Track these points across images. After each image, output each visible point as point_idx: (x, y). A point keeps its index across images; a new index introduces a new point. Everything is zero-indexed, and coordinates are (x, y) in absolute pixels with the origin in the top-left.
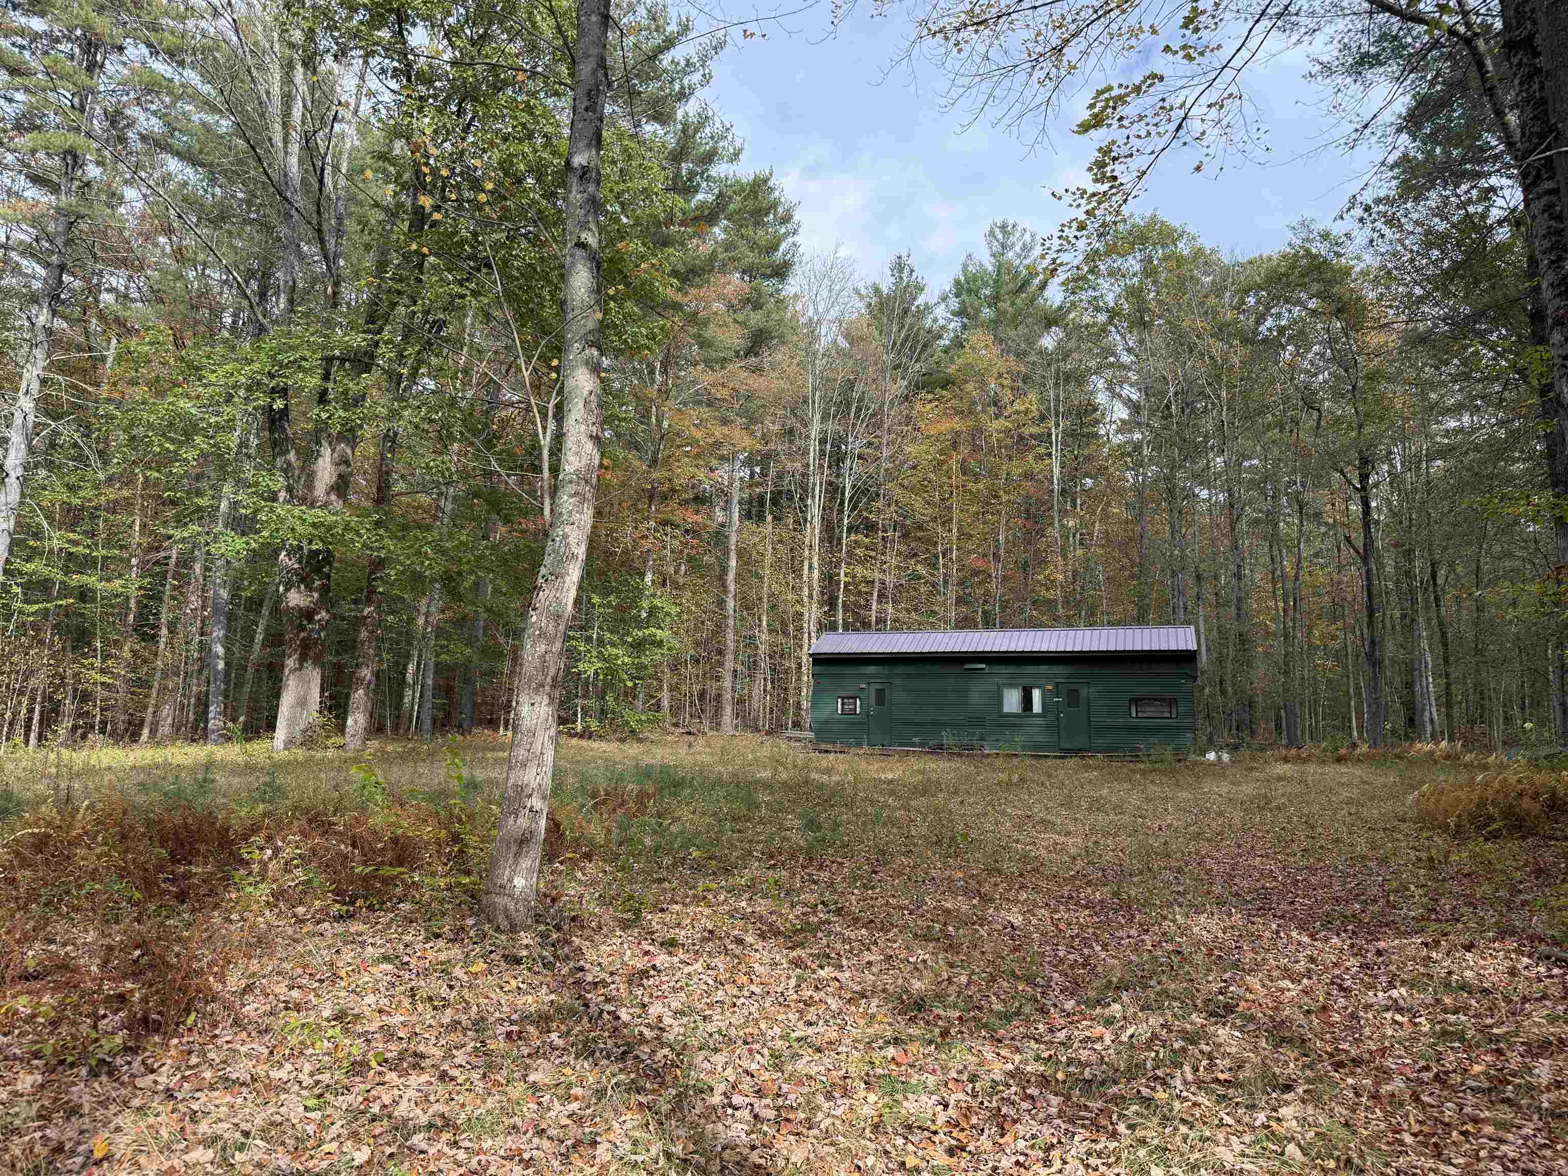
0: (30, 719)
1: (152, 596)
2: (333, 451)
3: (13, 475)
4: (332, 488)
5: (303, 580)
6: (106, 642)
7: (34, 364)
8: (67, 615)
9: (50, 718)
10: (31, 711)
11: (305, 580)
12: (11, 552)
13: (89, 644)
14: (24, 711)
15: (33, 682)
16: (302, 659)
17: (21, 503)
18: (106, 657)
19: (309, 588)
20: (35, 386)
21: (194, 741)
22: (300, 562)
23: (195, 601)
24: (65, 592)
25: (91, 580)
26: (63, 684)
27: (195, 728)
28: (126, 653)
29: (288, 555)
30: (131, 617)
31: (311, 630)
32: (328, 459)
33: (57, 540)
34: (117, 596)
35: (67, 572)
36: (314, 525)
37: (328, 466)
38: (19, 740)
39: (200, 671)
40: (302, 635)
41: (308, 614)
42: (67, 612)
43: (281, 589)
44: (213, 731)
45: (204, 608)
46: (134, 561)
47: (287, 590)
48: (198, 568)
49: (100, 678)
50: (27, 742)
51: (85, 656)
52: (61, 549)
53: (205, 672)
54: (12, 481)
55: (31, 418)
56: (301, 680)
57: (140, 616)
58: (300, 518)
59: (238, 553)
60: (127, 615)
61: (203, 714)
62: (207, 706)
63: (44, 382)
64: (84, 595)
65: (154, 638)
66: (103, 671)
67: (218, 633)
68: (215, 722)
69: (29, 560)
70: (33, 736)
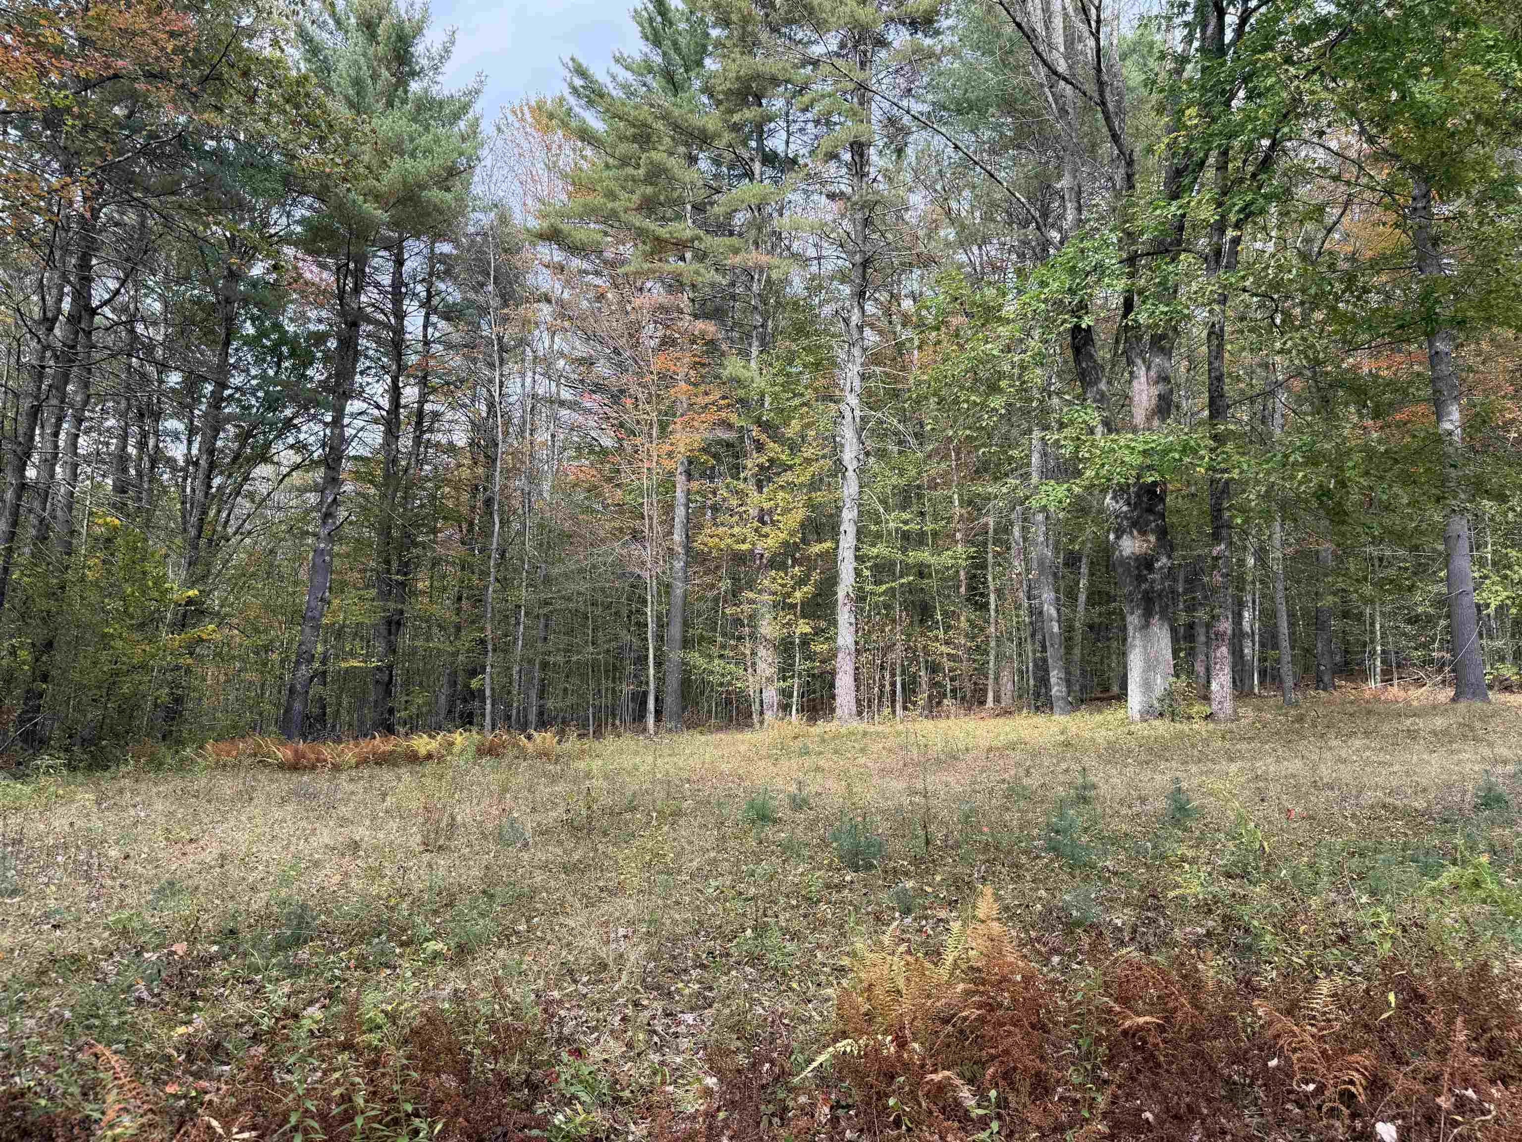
0: (894, 692)
1: (978, 564)
2: (1148, 369)
3: (850, 468)
4: (1154, 413)
5: (1134, 524)
6: (945, 614)
7: (854, 362)
8: (910, 592)
9: (910, 689)
10: (893, 684)
11: (1138, 525)
12: (858, 540)
13: (932, 616)
14: (887, 683)
15: (891, 656)
16: (1148, 615)
17: (860, 493)
18: (948, 628)
19: (1143, 533)
20: (857, 383)
21: (1037, 708)
22: (1129, 504)
23: (1018, 566)
24: (907, 569)
25: (925, 555)
26: (916, 658)
27: (1037, 695)
28: (964, 624)
29: (1114, 498)
30: (963, 590)
31: (1153, 581)
32: (1143, 379)
33: (893, 521)
34: (948, 569)
35: (904, 550)
36: (1145, 453)
37: (1145, 387)
38: (887, 711)
39: (1033, 635)
40: (1144, 586)
41: (1146, 563)
42: (910, 589)
43: (1112, 537)
44: (1058, 698)
45: (1028, 571)
46: (959, 536)
47: (1118, 537)
48: (1016, 531)
49: (945, 649)
50: (894, 712)
51: (930, 629)
52: (897, 530)
53: (1039, 637)
54: (850, 473)
55: (857, 413)
56: (1147, 639)
57: (971, 588)
58: (1128, 447)
59: (1060, 502)
60: (959, 587)
61: (1043, 681)
62: (1047, 671)
63: (863, 377)
64: (922, 571)
65: (985, 607)
66: (947, 643)
67: (1047, 595)
68: (1057, 689)
69: (874, 545)
70: (898, 706)
